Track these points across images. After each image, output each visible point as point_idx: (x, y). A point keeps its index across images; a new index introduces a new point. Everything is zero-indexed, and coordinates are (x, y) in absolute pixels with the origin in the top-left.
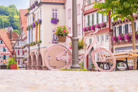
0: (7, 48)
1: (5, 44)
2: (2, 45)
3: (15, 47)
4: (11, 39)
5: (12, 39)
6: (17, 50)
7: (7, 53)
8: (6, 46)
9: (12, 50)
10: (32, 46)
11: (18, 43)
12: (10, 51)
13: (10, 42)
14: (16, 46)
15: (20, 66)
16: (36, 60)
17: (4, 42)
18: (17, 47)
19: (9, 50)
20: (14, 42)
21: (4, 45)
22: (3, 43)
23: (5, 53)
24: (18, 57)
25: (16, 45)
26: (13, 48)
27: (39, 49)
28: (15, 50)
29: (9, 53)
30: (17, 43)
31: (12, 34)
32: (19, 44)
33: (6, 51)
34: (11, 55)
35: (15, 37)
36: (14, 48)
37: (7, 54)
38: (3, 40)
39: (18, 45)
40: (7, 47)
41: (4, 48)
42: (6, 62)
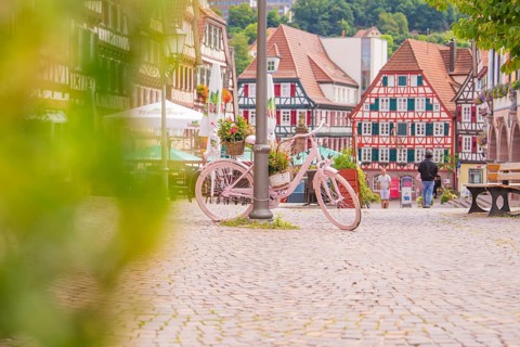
0: (436, 100)
1: (429, 86)
2: (421, 90)
3: (462, 97)
4: (452, 70)
5: (455, 71)
6: (469, 106)
7: (436, 115)
8: (434, 92)
9: (452, 107)
10: (496, 97)
11: (473, 85)
12: (446, 110)
13: (449, 80)
14: (465, 94)
15: (478, 159)
16: (506, 143)
17: (427, 81)
18: (470, 97)
19: (442, 105)
20: (460, 80)
21: (428, 90)
22: (425, 83)
23: (429, 115)
24: (472, 130)
25: (467, 89)
26: (456, 101)
27: (515, 108)
28: (464, 106)
29: (444, 115)
30: (470, 84)
31: (455, 54)
32: (477, 89)
33: (434, 109)
34: (449, 121)
35: (464, 66)
36: (458, 99)
37: (438, 119)
38: (424, 72)
39: (473, 91)
40: (437, 97)
41: (428, 100)
42: (432, 144)
